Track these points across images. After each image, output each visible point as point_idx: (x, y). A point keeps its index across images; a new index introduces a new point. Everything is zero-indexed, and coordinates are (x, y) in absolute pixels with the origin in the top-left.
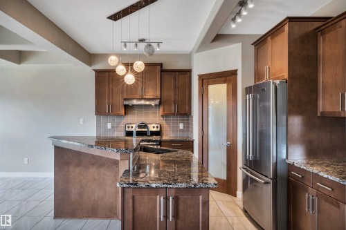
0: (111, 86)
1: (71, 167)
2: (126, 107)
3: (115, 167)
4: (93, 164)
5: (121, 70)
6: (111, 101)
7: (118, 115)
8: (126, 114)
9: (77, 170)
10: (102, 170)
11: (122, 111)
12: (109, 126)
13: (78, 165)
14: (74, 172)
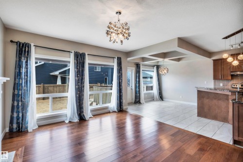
0: (222, 66)
1: (205, 99)
2: (232, 76)
3: (226, 101)
4: (215, 99)
5: (230, 59)
6: (222, 73)
7: (227, 80)
8: (232, 79)
9: (207, 100)
10: (220, 102)
11: (230, 78)
12: (221, 85)
13: (208, 98)
14: (206, 101)
